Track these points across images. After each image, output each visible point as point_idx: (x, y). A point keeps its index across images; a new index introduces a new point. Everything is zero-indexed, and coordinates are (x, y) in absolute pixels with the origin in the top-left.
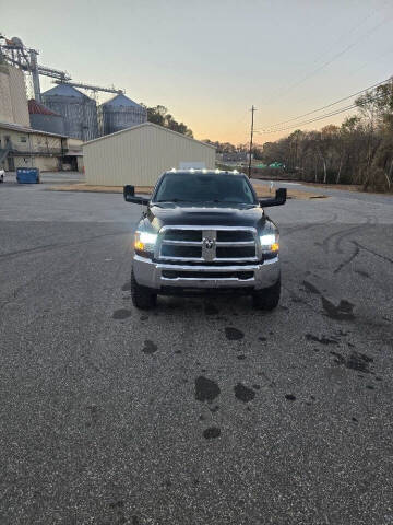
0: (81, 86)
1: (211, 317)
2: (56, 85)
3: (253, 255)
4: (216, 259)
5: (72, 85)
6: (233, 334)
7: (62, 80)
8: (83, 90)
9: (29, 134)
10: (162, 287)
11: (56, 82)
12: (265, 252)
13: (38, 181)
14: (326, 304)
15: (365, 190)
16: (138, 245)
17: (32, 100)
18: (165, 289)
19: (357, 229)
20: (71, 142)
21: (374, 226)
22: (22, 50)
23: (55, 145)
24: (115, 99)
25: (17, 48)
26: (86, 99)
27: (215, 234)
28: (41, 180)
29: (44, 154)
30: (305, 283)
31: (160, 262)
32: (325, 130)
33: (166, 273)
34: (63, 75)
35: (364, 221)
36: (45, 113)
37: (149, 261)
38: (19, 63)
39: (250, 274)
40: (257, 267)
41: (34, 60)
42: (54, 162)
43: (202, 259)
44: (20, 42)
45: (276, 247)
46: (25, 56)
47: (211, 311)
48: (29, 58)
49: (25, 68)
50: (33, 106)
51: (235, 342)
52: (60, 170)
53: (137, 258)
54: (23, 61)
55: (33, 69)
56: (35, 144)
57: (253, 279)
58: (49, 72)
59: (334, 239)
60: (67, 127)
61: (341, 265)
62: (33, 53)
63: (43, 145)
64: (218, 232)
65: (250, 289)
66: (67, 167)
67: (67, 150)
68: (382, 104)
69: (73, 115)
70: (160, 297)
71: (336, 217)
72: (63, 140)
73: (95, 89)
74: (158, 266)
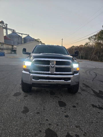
0: (18, 33)
1: (52, 96)
2: (12, 33)
3: (70, 71)
4: (55, 73)
5: (16, 33)
6: (62, 104)
7: (14, 31)
8: (19, 34)
9: (4, 44)
10: (33, 83)
11: (12, 32)
12: (74, 70)
13: (4, 55)
14: (94, 92)
15: (91, 60)
16: (24, 67)
17: (5, 36)
18: (34, 84)
19: (94, 69)
20: (15, 47)
21: (98, 68)
22: (4, 24)
23: (10, 47)
24: (27, 36)
25: (3, 23)
26: (19, 36)
27: (55, 62)
28: (5, 55)
29: (7, 49)
30: (84, 84)
31: (32, 73)
32: (80, 46)
33: (34, 78)
34: (14, 30)
35: (95, 67)
36: (8, 39)
37: (28, 73)
38: (3, 27)
39: (69, 79)
40: (72, 76)
41: (7, 26)
42: (10, 51)
43: (50, 72)
44: (3, 22)
45: (78, 69)
46: (4, 25)
47: (52, 93)
48: (5, 26)
49: (4, 28)
50: (5, 37)
51: (63, 108)
52: (11, 53)
53: (24, 72)
54: (4, 27)
55: (6, 29)
56: (5, 46)
57: (70, 81)
58: (10, 29)
59: (88, 71)
60: (14, 43)
61: (94, 79)
62: (6, 24)
63: (7, 47)
64: (56, 61)
65: (68, 85)
66: (13, 53)
67: (13, 49)
68: (95, 39)
69: (16, 40)
70: (33, 88)
71: (86, 66)
72: (12, 46)
73: (22, 34)
74: (31, 75)
